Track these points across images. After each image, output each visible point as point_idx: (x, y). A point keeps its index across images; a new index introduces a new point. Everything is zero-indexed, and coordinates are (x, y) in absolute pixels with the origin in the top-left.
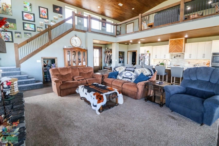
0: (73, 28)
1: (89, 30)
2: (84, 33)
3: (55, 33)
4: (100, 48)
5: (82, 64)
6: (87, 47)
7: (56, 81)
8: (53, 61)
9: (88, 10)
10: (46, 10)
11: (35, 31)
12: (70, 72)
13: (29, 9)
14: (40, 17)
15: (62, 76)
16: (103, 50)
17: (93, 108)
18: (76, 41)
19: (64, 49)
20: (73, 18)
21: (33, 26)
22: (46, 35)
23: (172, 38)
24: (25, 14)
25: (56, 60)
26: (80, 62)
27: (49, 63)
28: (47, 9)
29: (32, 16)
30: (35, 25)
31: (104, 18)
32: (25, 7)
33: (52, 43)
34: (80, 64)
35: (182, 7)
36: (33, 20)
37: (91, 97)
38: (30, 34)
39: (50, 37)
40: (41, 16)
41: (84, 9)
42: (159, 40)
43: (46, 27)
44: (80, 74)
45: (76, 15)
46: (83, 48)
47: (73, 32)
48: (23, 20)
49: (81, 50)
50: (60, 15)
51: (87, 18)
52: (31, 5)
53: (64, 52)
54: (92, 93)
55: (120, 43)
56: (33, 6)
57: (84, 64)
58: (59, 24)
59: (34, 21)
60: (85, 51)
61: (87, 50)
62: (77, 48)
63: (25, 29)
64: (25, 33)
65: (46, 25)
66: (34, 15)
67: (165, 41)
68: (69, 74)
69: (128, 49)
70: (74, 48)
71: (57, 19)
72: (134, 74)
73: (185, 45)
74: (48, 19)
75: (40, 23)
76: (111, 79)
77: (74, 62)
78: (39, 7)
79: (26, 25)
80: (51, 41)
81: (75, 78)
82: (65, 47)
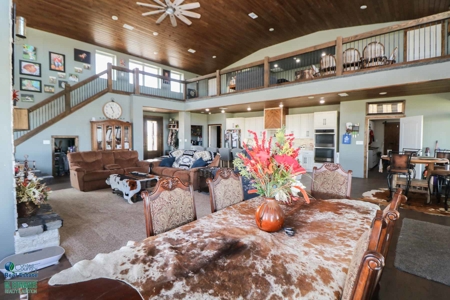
0: (109, 89)
1: (136, 91)
2: (127, 97)
3: (76, 97)
4: (159, 120)
5: (123, 147)
6: (132, 120)
7: (77, 170)
8: (71, 142)
9: (138, 56)
10: (61, 57)
11: (41, 92)
12: (100, 157)
13: (31, 57)
14: (51, 69)
15: (87, 164)
16: (165, 123)
17: (125, 197)
18: (113, 109)
19: (92, 122)
20: (109, 72)
21: (37, 84)
22: (62, 100)
23: (267, 107)
24: (24, 64)
25: (76, 140)
26: (119, 144)
27: (64, 144)
28: (64, 56)
29: (37, 67)
30: (40, 82)
31: (167, 68)
32: (25, 53)
33: (71, 112)
34: (119, 147)
35: (266, 67)
36: (37, 73)
37: (123, 186)
38: (32, 96)
39: (68, 103)
40: (53, 67)
41: (130, 54)
42: (249, 109)
43: (60, 86)
44: (116, 161)
45: (114, 68)
46: (125, 121)
47: (109, 96)
48: (21, 73)
49: (122, 123)
50: (86, 65)
51: (133, 72)
52: (35, 50)
53: (92, 128)
54: (125, 181)
55: (192, 112)
56: (39, 51)
57: (127, 146)
58: (85, 82)
59: (40, 76)
60: (128, 125)
61: (131, 124)
62: (114, 120)
63: (24, 88)
64: (22, 95)
65: (60, 82)
66: (40, 65)
67: (258, 110)
68: (97, 161)
69: (208, 120)
70: (110, 121)
71: (80, 72)
72: (193, 160)
73: (284, 118)
74: (64, 72)
75: (51, 77)
76: (161, 168)
77: (109, 143)
78: (50, 53)
79: (25, 82)
80: (69, 109)
81: (107, 167)
82: (94, 119)
